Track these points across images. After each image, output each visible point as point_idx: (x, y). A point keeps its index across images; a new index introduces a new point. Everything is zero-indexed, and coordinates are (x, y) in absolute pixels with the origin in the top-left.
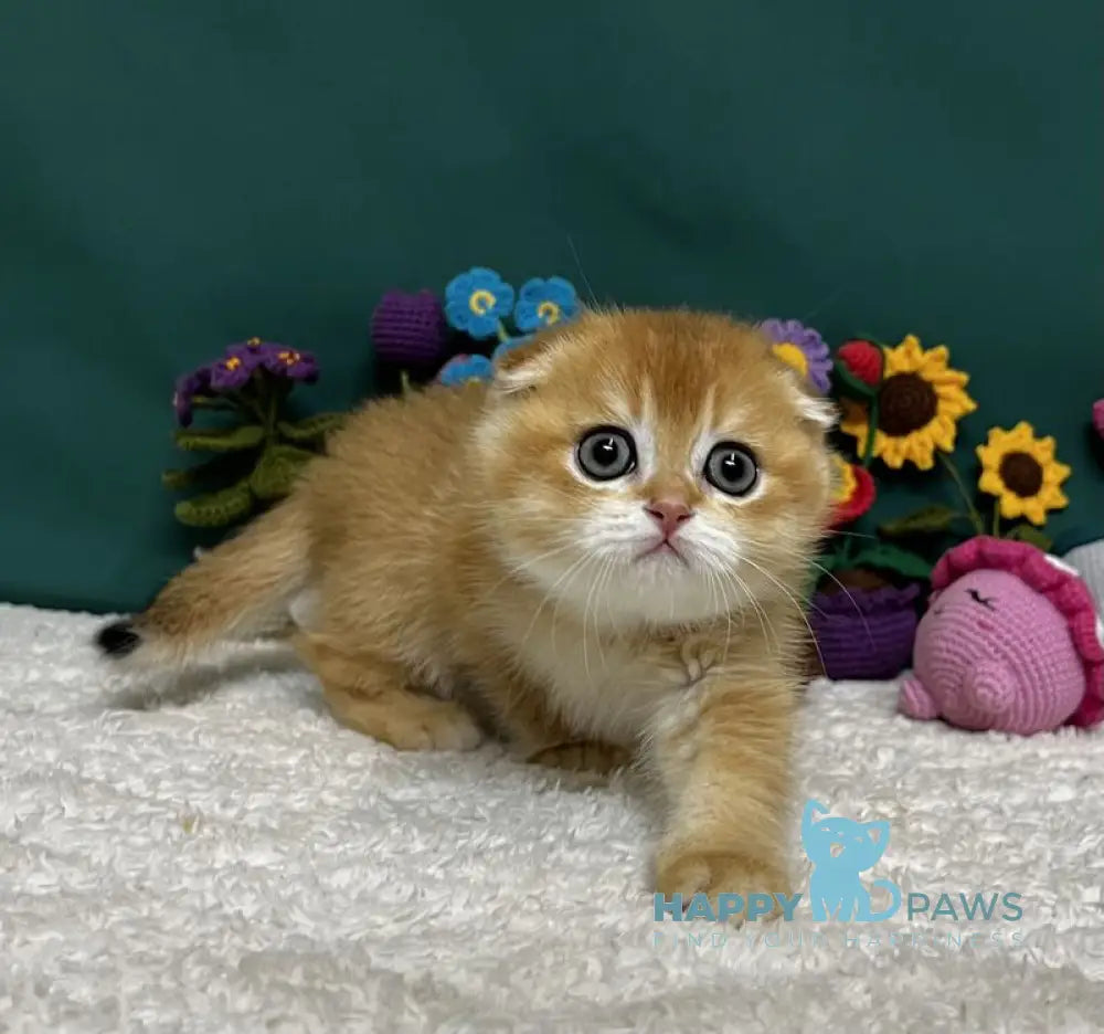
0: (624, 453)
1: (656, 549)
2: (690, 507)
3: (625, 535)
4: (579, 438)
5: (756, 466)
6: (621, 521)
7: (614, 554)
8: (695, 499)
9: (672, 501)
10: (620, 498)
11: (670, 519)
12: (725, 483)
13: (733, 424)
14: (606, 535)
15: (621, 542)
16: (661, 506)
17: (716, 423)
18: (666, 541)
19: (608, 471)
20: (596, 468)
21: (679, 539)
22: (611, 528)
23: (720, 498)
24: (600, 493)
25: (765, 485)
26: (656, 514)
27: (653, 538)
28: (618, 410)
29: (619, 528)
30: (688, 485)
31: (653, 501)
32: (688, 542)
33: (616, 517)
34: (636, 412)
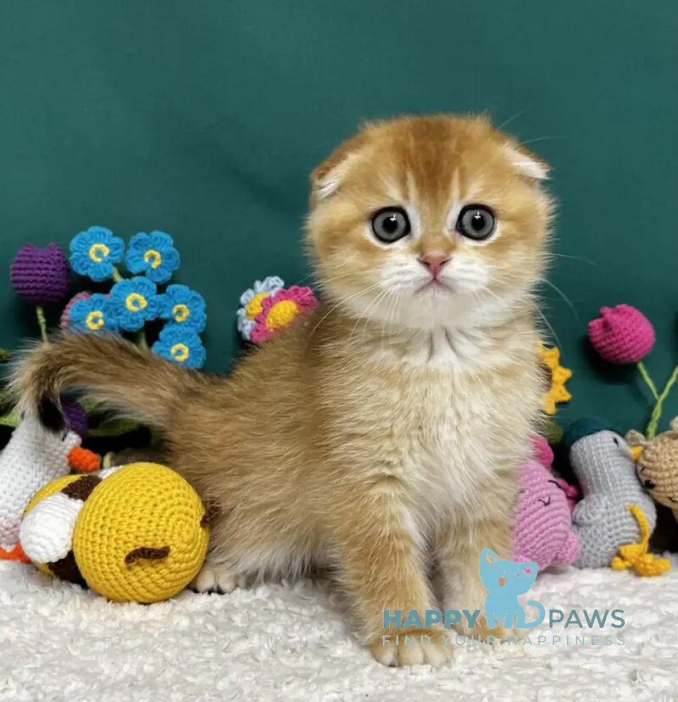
0: (402, 224)
1: (430, 284)
2: (448, 255)
3: (408, 277)
4: (372, 217)
5: (493, 217)
6: (404, 268)
7: (401, 290)
8: (451, 248)
9: (435, 253)
10: (402, 252)
11: (434, 266)
12: (474, 234)
13: (475, 193)
14: (395, 278)
15: (406, 282)
16: (427, 258)
17: (462, 194)
18: (435, 279)
19: (393, 236)
20: (384, 235)
21: (443, 277)
22: (399, 273)
23: (469, 243)
24: (387, 251)
25: (500, 229)
26: (426, 263)
27: (425, 279)
28: (394, 196)
29: (403, 273)
30: (445, 240)
31: (422, 255)
32: (448, 278)
33: (402, 265)
34: (406, 197)
